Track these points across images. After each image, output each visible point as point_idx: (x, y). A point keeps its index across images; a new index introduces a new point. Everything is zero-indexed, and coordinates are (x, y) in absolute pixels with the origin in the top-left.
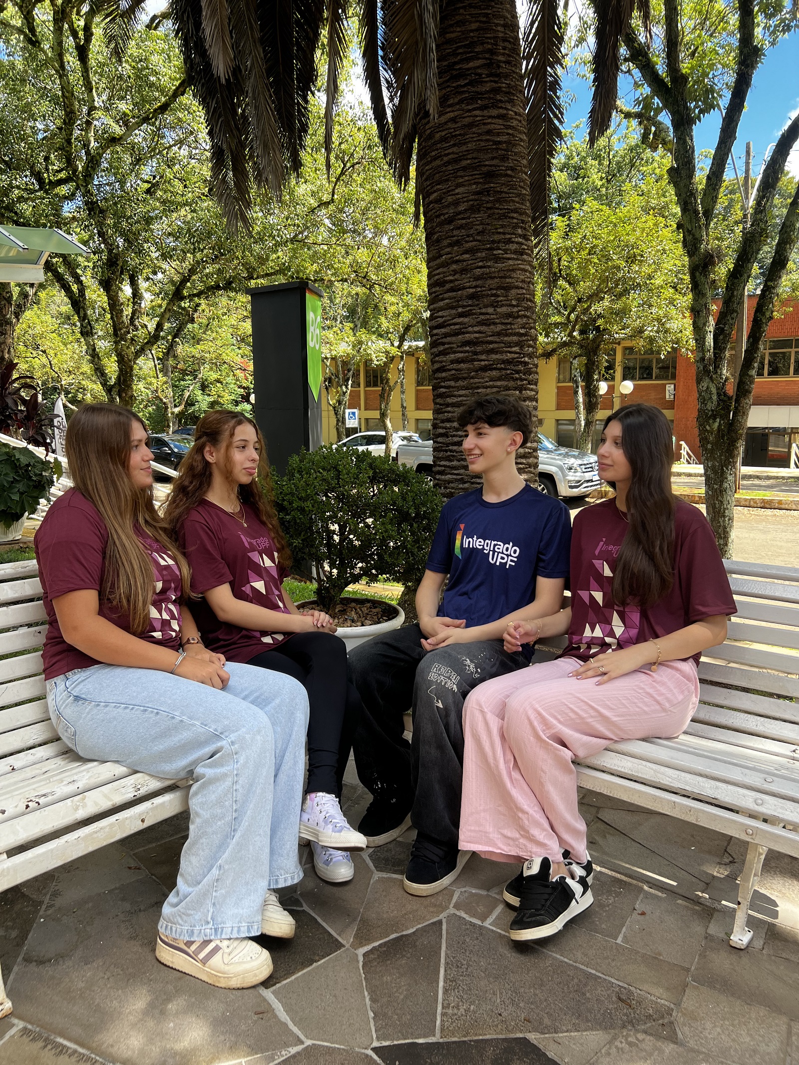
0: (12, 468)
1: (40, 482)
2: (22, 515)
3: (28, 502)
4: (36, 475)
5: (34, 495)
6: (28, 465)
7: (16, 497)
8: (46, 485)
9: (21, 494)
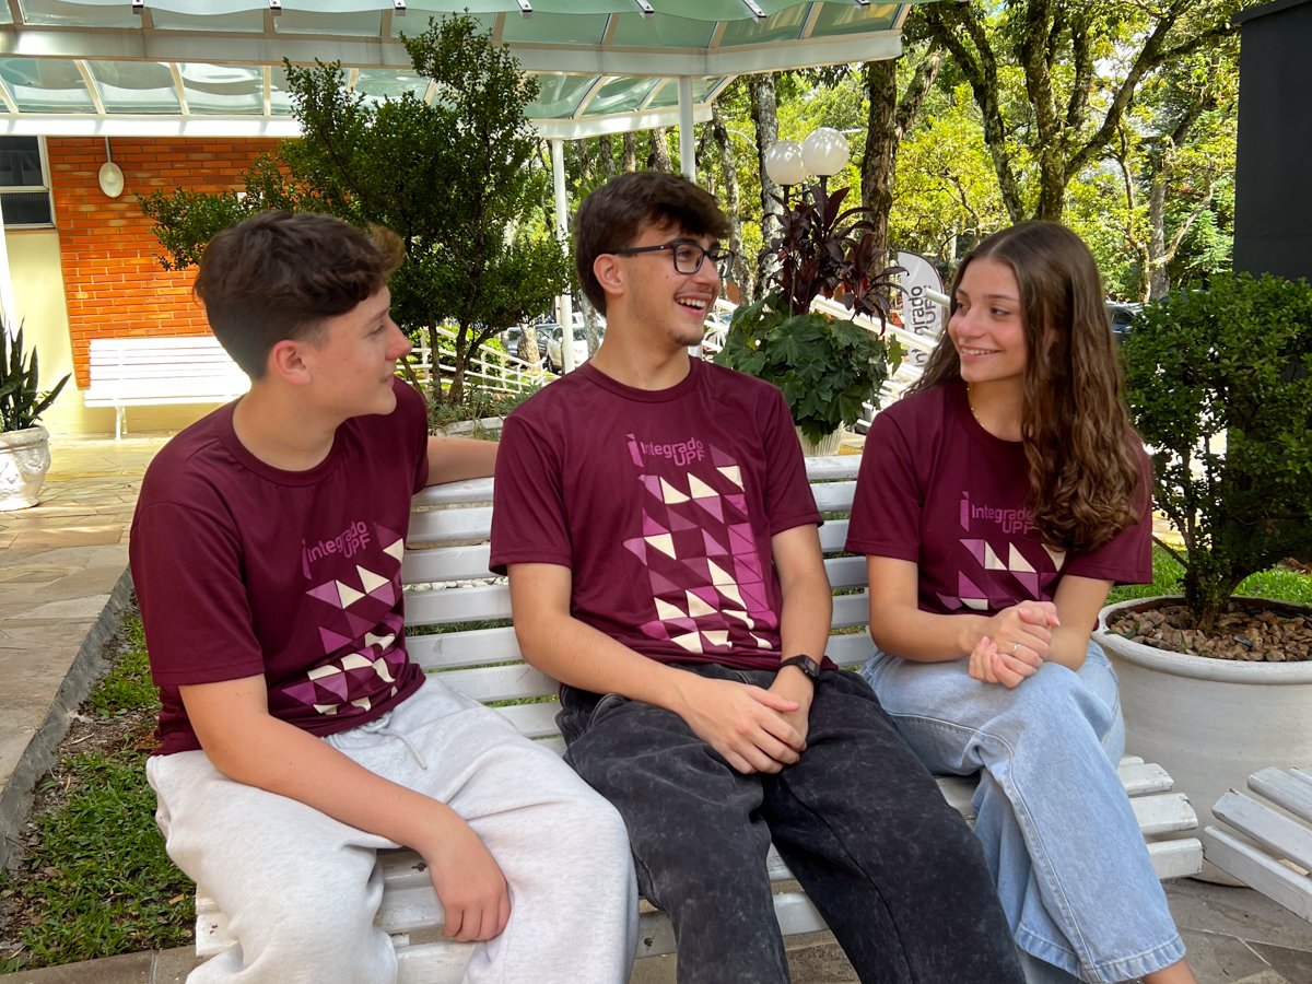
0: (827, 353)
1: (864, 374)
2: (836, 426)
3: (846, 405)
4: (859, 363)
5: (856, 394)
6: (850, 348)
7: (828, 397)
8: (874, 380)
9: (836, 392)
